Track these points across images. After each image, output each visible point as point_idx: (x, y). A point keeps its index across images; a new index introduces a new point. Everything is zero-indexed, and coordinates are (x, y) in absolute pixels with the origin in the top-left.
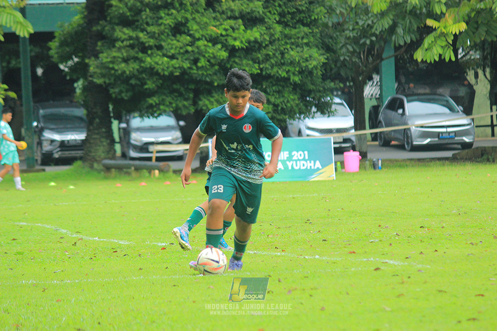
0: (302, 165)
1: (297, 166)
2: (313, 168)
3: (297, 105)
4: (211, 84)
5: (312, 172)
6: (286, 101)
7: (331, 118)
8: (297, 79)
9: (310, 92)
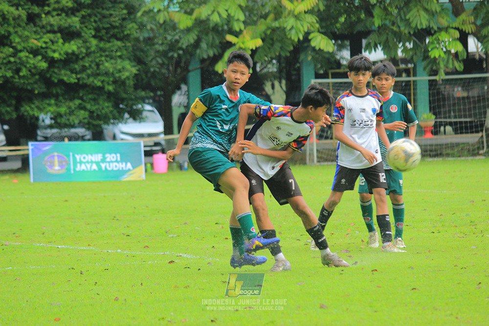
0: (114, 166)
1: (110, 166)
2: (124, 169)
3: (111, 112)
4: (32, 91)
5: (123, 172)
6: (101, 108)
7: (143, 124)
8: (111, 88)
9: (123, 100)
